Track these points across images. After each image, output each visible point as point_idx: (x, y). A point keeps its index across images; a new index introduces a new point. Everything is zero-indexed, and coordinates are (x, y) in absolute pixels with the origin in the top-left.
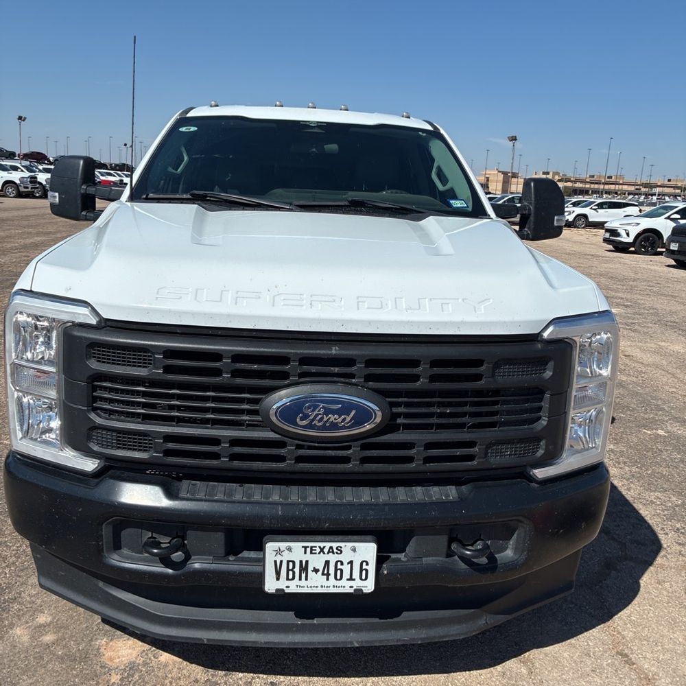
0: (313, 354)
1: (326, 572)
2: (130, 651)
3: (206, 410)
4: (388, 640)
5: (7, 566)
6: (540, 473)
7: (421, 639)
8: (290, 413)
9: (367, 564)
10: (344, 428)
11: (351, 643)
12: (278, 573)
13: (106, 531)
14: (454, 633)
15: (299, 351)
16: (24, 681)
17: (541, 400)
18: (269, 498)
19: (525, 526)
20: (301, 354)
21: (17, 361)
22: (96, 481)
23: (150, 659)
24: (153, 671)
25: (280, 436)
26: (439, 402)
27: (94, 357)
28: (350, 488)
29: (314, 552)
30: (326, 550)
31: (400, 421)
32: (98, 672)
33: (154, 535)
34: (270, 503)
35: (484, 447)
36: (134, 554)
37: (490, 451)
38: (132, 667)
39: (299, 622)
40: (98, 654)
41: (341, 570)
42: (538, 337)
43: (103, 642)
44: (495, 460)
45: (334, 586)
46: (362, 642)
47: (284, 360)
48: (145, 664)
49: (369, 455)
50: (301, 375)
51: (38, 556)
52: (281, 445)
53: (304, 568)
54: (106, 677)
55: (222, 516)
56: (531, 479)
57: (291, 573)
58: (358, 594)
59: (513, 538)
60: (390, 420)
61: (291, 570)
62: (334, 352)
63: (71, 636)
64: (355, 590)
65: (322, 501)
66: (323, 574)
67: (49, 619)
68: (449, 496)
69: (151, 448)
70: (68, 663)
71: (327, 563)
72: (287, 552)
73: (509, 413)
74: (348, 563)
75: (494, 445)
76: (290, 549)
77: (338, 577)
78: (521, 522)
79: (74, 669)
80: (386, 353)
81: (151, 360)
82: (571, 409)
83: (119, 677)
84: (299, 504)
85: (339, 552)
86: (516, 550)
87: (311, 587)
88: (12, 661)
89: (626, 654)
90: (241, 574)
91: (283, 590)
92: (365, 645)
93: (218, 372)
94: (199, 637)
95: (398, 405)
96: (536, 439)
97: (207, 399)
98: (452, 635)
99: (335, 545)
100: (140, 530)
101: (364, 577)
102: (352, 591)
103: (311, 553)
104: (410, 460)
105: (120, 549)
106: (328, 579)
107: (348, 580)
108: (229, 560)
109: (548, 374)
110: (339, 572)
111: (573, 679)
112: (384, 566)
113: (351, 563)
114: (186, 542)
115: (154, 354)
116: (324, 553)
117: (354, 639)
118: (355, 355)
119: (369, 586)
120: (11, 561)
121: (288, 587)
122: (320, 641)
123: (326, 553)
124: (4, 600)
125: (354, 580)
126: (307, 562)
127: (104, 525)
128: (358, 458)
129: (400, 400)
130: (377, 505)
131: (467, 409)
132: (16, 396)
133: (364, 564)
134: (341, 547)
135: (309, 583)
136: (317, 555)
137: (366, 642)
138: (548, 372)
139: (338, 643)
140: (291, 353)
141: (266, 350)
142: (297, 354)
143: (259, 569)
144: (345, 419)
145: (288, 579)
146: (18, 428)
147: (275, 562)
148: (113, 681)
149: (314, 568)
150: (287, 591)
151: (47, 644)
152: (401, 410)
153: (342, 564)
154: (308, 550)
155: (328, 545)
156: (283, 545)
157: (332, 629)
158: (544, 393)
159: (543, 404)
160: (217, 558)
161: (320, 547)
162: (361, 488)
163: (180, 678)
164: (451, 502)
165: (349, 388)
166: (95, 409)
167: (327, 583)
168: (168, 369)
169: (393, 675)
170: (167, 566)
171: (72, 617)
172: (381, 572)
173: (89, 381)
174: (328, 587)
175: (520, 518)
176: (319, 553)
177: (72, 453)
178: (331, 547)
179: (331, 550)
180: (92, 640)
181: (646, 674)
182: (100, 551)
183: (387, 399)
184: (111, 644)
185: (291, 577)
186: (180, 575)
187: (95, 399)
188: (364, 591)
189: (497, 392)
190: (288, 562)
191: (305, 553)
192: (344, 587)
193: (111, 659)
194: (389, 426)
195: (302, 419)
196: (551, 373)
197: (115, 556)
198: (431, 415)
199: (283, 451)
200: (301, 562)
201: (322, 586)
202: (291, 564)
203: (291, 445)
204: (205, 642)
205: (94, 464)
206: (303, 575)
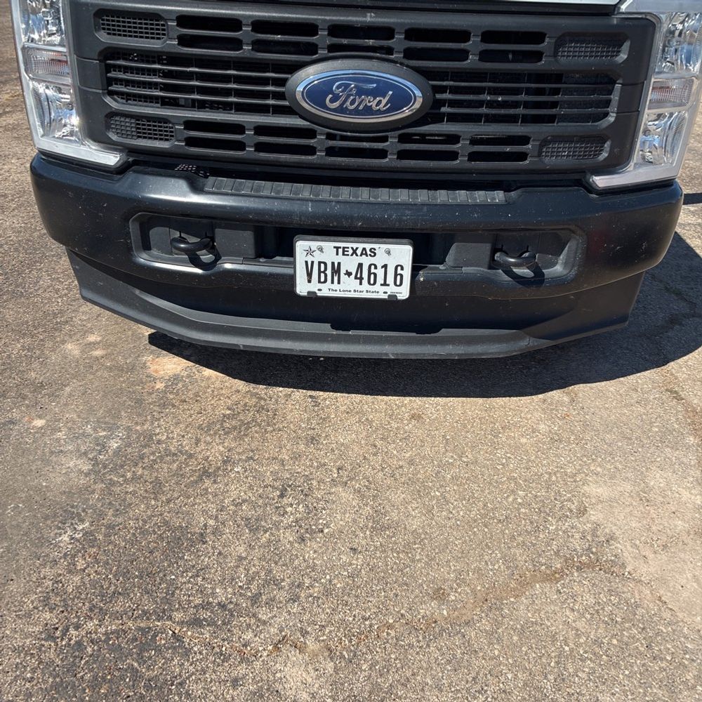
0: (343, 21)
1: (359, 276)
2: (174, 366)
3: (228, 92)
4: (424, 354)
5: (59, 297)
6: (601, 181)
7: (458, 355)
8: (318, 94)
9: (402, 269)
10: (379, 112)
11: (387, 354)
12: (309, 275)
13: (133, 228)
14: (493, 351)
15: (328, 18)
16: (74, 383)
17: (610, 92)
18: (299, 194)
19: (578, 237)
20: (330, 20)
21: (27, 45)
22: (119, 176)
23: (194, 373)
24: (197, 382)
25: (309, 123)
26: (489, 88)
27: (104, 29)
28: (387, 189)
29: (346, 253)
30: (359, 252)
31: (444, 109)
32: (144, 380)
33: (183, 235)
34: (299, 199)
35: (538, 143)
36: (164, 255)
37: (544, 150)
38: (176, 378)
39: (335, 332)
40: (144, 366)
41: (375, 275)
42: (614, 10)
43: (149, 358)
44: (550, 161)
45: (367, 291)
46: (397, 354)
47: (311, 29)
48: (189, 376)
49: (408, 148)
50: (332, 48)
51: (77, 267)
52: (311, 134)
53: (336, 270)
54: (152, 384)
55: (249, 211)
56: (590, 189)
57: (322, 275)
58: (392, 301)
59: (564, 252)
60: (432, 108)
61: (323, 272)
62: (368, 19)
63: (120, 353)
64: (389, 296)
65: (355, 199)
66: (356, 278)
67: (99, 339)
68: (495, 199)
69: (172, 136)
70: (116, 372)
71: (360, 266)
72: (318, 252)
73: (571, 105)
74: (382, 267)
75: (550, 142)
76: (321, 249)
77: (372, 282)
78: (573, 232)
79: (121, 377)
80: (430, 22)
81: (164, 30)
82: (646, 109)
83: (163, 385)
84: (330, 202)
85: (373, 254)
86: (566, 264)
87: (344, 291)
88: (63, 368)
89: (675, 391)
90: (272, 275)
91: (315, 293)
92: (400, 357)
93: (237, 44)
94: (236, 343)
95: (442, 90)
96: (599, 139)
97: (227, 79)
98: (491, 353)
99: (368, 246)
100: (168, 229)
101: (398, 283)
102: (385, 296)
103: (344, 254)
104: (453, 156)
105: (151, 250)
106: (361, 284)
107: (382, 285)
108: (260, 262)
109: (623, 56)
110: (372, 276)
111: (615, 408)
112: (421, 272)
113: (385, 266)
114: (215, 244)
115: (166, 20)
116: (357, 255)
117: (390, 351)
118: (394, 23)
119: (403, 293)
120: (63, 293)
121: (320, 290)
122: (355, 351)
123: (359, 254)
124: (57, 322)
125: (388, 285)
126: (339, 264)
127: (131, 221)
128: (395, 151)
129: (445, 83)
130: (415, 205)
131: (523, 97)
132: (31, 86)
133: (399, 268)
134: (375, 249)
135: (342, 287)
136: (350, 256)
137: (401, 354)
138: (621, 55)
139: (373, 354)
140: (320, 19)
141: (290, 15)
142: (325, 21)
143: (290, 271)
144: (380, 101)
145: (319, 282)
146: (38, 123)
147: (306, 262)
148: (157, 387)
149: (347, 271)
150: (319, 294)
151: (97, 357)
152: (447, 96)
153: (376, 268)
154: (340, 251)
155: (361, 246)
156: (314, 245)
157: (368, 341)
158: (615, 83)
159: (612, 97)
160: (246, 260)
161: (352, 248)
162: (399, 190)
163: (222, 389)
164: (497, 205)
165: (386, 65)
166: (111, 93)
167: (359, 288)
168: (183, 40)
169: (431, 396)
170: (197, 266)
171: (120, 339)
172: (417, 279)
173: (101, 58)
174: (361, 292)
175: (573, 227)
176: (352, 255)
177: (94, 147)
178: (364, 249)
179: (364, 252)
180: (139, 356)
181: (694, 408)
182: (130, 249)
183: (430, 82)
184: (157, 360)
185: (322, 280)
186: (210, 276)
187: (110, 81)
188: (399, 298)
189: (558, 77)
190: (320, 263)
191: (337, 254)
192: (378, 292)
193: (156, 371)
194: (430, 114)
195: (332, 101)
196: (626, 57)
197: (144, 255)
198: (480, 104)
199: (312, 142)
200: (333, 263)
201: (355, 291)
202: (322, 265)
203: (321, 134)
204: (242, 348)
205: (117, 157)
206: (336, 279)
